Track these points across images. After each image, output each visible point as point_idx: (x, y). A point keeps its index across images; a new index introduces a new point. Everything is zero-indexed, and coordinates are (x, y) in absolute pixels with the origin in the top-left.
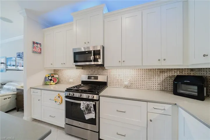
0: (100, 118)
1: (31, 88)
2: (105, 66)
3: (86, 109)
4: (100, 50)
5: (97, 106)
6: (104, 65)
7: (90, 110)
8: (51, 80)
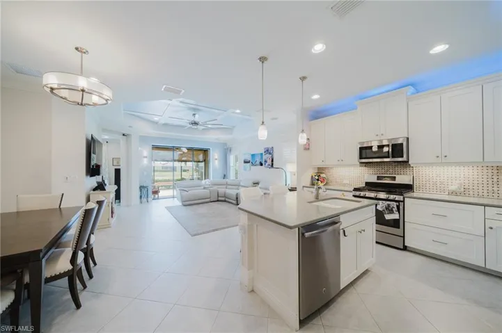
0: (406, 223)
1: (303, 187)
2: (410, 163)
3: (386, 208)
4: (402, 144)
5: (401, 207)
6: (408, 162)
7: (392, 210)
8: (318, 180)
